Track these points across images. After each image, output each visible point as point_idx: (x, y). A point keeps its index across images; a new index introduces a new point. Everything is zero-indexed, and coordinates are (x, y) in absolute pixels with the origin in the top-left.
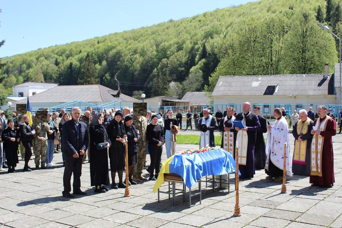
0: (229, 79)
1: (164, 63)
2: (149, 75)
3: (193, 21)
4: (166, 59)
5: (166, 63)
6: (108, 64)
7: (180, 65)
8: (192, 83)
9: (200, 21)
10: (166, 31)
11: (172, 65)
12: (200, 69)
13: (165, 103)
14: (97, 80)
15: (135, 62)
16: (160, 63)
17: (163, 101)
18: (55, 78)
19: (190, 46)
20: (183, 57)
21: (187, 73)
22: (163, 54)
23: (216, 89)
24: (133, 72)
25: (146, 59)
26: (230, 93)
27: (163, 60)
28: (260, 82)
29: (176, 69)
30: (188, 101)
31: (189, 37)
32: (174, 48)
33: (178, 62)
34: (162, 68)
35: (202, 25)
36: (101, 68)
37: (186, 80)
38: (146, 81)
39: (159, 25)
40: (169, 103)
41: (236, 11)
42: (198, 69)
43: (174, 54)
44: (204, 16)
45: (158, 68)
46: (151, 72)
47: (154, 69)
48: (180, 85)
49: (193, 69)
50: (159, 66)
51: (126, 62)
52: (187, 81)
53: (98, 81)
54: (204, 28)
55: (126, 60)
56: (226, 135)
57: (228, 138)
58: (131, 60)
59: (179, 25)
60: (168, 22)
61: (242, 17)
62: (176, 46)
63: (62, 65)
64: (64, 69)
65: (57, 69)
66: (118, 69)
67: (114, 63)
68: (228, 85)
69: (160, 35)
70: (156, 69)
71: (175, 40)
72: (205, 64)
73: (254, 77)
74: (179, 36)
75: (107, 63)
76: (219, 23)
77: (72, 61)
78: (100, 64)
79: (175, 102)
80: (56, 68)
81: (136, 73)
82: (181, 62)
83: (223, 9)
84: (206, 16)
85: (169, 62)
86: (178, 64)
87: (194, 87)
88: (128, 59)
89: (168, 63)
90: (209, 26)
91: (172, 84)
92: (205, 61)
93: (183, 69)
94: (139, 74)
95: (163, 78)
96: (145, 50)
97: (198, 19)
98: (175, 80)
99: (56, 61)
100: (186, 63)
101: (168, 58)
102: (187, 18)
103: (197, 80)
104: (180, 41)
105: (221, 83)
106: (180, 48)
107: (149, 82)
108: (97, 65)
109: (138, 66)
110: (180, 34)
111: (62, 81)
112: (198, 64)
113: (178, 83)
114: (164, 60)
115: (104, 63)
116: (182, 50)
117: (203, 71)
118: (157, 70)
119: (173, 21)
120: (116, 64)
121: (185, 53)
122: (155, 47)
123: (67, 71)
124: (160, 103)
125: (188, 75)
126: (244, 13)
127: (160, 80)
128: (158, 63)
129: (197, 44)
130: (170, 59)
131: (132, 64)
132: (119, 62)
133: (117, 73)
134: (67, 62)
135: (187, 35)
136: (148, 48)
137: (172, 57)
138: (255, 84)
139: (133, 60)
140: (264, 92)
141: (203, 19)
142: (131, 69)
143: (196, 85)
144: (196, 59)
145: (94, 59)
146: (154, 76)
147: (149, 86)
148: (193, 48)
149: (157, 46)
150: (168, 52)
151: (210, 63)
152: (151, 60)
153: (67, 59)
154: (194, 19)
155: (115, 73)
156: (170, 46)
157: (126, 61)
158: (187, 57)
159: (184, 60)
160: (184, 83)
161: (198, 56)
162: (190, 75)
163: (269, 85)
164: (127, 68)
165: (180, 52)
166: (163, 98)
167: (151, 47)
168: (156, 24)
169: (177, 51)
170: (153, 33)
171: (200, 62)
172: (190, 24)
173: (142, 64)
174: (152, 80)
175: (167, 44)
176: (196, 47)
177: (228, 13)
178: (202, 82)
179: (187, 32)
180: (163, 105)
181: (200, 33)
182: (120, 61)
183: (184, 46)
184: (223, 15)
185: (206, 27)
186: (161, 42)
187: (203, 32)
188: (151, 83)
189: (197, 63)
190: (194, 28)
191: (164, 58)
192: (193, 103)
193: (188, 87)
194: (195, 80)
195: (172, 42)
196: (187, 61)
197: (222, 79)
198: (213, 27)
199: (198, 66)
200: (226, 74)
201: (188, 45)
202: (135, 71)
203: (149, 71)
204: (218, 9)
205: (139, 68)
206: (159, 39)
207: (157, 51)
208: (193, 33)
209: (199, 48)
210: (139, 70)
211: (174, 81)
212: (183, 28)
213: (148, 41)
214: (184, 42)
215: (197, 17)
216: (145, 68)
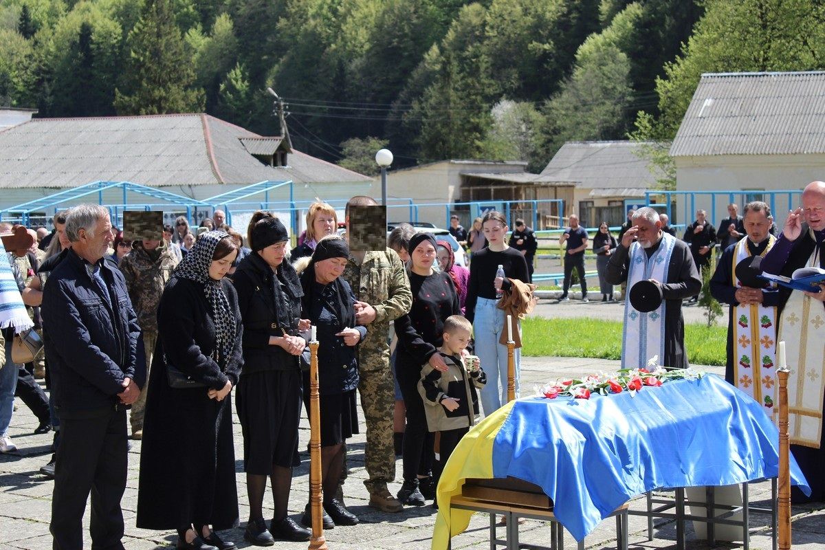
0: (742, 84)
1: (469, 23)
2: (406, 72)
4: (476, 6)
5: (476, 21)
6: (238, 30)
7: (535, 32)
8: (584, 103)
11: (501, 32)
12: (622, 45)
13: (475, 188)
14: (193, 95)
15: (349, 20)
16: (454, 23)
17: (468, 181)
18: (20, 88)
21: (566, 61)
23: (685, 129)
24: (340, 62)
25: (396, 5)
26: (745, 145)
27: (466, 8)
29: (521, 45)
30: (570, 181)
33: (529, 20)
34: (460, 45)
36: (210, 48)
37: (560, 90)
38: (394, 97)
40: (492, 188)
42: (610, 45)
45: (445, 43)
46: (417, 59)
47: (427, 49)
48: (535, 115)
49: (589, 46)
50: (451, 35)
51: (312, 22)
52: (565, 96)
53: (200, 101)
55: (311, 11)
56: (744, 318)
57: (755, 333)
58: (335, 12)
63: (49, 32)
64: (59, 49)
65: (29, 51)
66: (280, 49)
67: (264, 26)
68: (735, 111)
70: (435, 49)
72: (640, 24)
75: (235, 26)
77: (87, 16)
78: (207, 31)
79: (516, 183)
80: (23, 46)
81: (356, 63)
82: (540, 18)
85: (488, 18)
86: (529, 28)
87: (593, 121)
88: (321, 7)
89: (484, 24)
91: (505, 110)
92: (639, 12)
93: (547, 46)
94: (366, 71)
95: (467, 86)
98: (516, 95)
99: (25, 16)
100: (562, 23)
103: (606, 92)
105: (708, 102)
107: (407, 105)
108: (192, 31)
109: (363, 35)
111: (49, 99)
112: (610, 24)
113: (528, 107)
114: (471, 11)
115: (223, 24)
117: (633, 55)
118: (442, 50)
120: (271, 30)
123: (72, 57)
124: (452, 189)
125: (569, 73)
127: (452, 92)
128: (447, 24)
130: (496, 7)
131: (339, 27)
132: (282, 22)
133: (276, 68)
134: (71, 23)
139: (341, 10)
142: (335, 50)
143: (601, 114)
144: (604, 7)
145: (182, 7)
146: (429, 78)
147: (406, 118)
151: (664, 20)
152: (415, 12)
153: (70, 9)
155: (270, 65)
157: (314, 17)
159: (551, 9)
160: (554, 103)
162: (578, 73)
164: (316, 44)
166: (468, 168)
171: (619, 17)
173: (379, 26)
174: (418, 94)
178: (629, 98)
180: (466, 196)
182: (287, 16)
188: (416, 106)
189: (608, 23)
192: (592, 189)
193: (567, 123)
194: (596, 92)
196: (564, 15)
197: (711, 87)
199: (610, 34)
200: (730, 64)
202: (352, 55)
203: (410, 56)
205: (367, 47)
210: (368, 51)
211: (509, 99)
216: (390, 43)
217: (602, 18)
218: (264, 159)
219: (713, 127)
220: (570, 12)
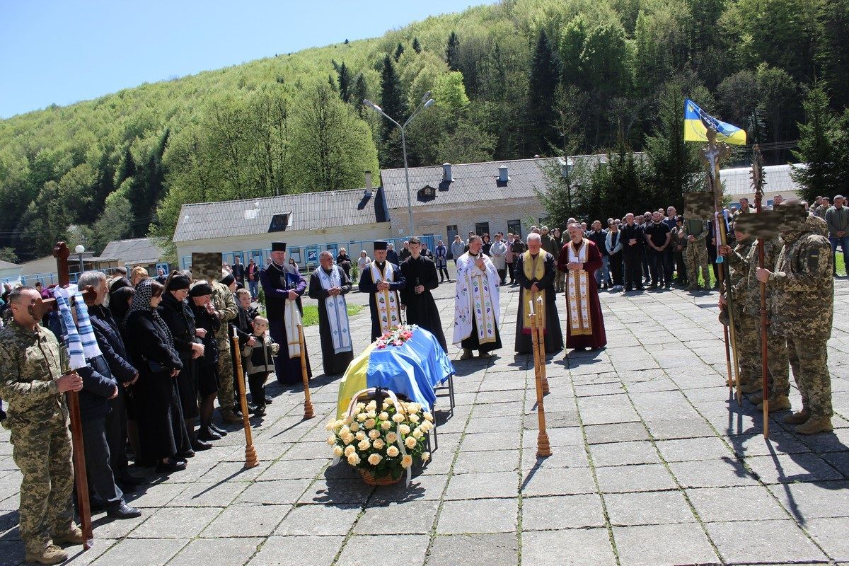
0: (200, 208)
1: (50, 190)
2: (19, 215)
3: (99, 107)
4: (52, 182)
5: (53, 189)
7: (83, 193)
8: (112, 224)
9: (113, 107)
10: (47, 127)
11: (66, 193)
12: (126, 196)
16: (42, 190)
19: (100, 154)
20: (87, 175)
21: (100, 205)
22: (44, 171)
23: (178, 230)
25: (10, 183)
26: (206, 235)
27: (47, 183)
28: (258, 210)
29: (76, 199)
30: (116, 259)
31: (96, 139)
32: (67, 160)
33: (80, 187)
34: (46, 200)
35: (118, 114)
37: (100, 219)
38: (14, 227)
39: (30, 116)
41: (180, 87)
42: (120, 196)
43: (68, 170)
44: (122, 97)
45: (38, 200)
46: (24, 208)
47: (29, 203)
48: (90, 231)
49: (111, 197)
50: (41, 196)
52: (102, 221)
54: (123, 119)
56: (382, 299)
57: (387, 305)
59: (71, 116)
60: (47, 109)
61: (194, 97)
62: (70, 155)
68: (199, 220)
69: (33, 134)
70: (33, 202)
71: (68, 144)
72: (132, 186)
73: (247, 203)
74: (76, 137)
76: (152, 109)
79: (90, 262)
82: (85, 186)
83: (157, 84)
84: (126, 97)
85: (59, 187)
86: (80, 191)
87: (117, 231)
89: (57, 190)
90: (133, 117)
91: (72, 228)
92: (132, 181)
93: (90, 199)
95: (57, 219)
96: (5, 165)
97: (110, 102)
98: (77, 222)
100: (95, 187)
101: (57, 179)
102: (87, 101)
103: (122, 218)
104: (76, 146)
105: (187, 217)
106: (79, 159)
107: (22, 230)
110: (77, 132)
113: (84, 227)
114: (50, 185)
116: (85, 163)
117: (132, 201)
118: (37, 204)
119: (58, 107)
121: (91, 169)
122: (25, 161)
125: (102, 210)
126: (196, 91)
127: (49, 222)
128: (38, 192)
129: (113, 150)
130: (63, 182)
135: (91, 133)
136: (10, 161)
137: (65, 177)
138: (250, 214)
140: (268, 227)
141: (119, 102)
143: (121, 227)
144: (116, 179)
146: (32, 217)
147: (22, 237)
148: (105, 159)
149: (31, 156)
150: (56, 169)
151: (144, 184)
152: (20, 186)
154: (101, 102)
156: (58, 156)
158: (97, 175)
159: (90, 181)
160: (97, 224)
161: (117, 173)
162: (107, 210)
163: (276, 214)
165: (81, 168)
167: (17, 160)
168: (21, 113)
169: (75, 166)
170: (18, 132)
171: (123, 184)
172: (93, 113)
174: (27, 224)
175: (50, 153)
176: (113, 155)
177: (165, 92)
178: (133, 220)
179: (90, 128)
181: (117, 129)
183: (88, 154)
184: (157, 94)
185: (127, 118)
186: (38, 150)
187: (123, 128)
188: (26, 231)
189: (118, 186)
190: (102, 121)
191: (48, 180)
193: (104, 233)
194: (117, 218)
195: (61, 148)
196: (96, 184)
197: (187, 210)
198: (141, 118)
199: (120, 191)
200: (191, 200)
201: (95, 152)
203: (20, 207)
204: (146, 83)
206: (33, 144)
207: (32, 167)
208: (102, 129)
209: (118, 158)
211: (74, 224)
212: (79, 120)
213: (8, 147)
214: (85, 148)
215: (107, 99)
216: (9, 202)
217: (115, 184)
219: (190, 227)
220: (99, 183)
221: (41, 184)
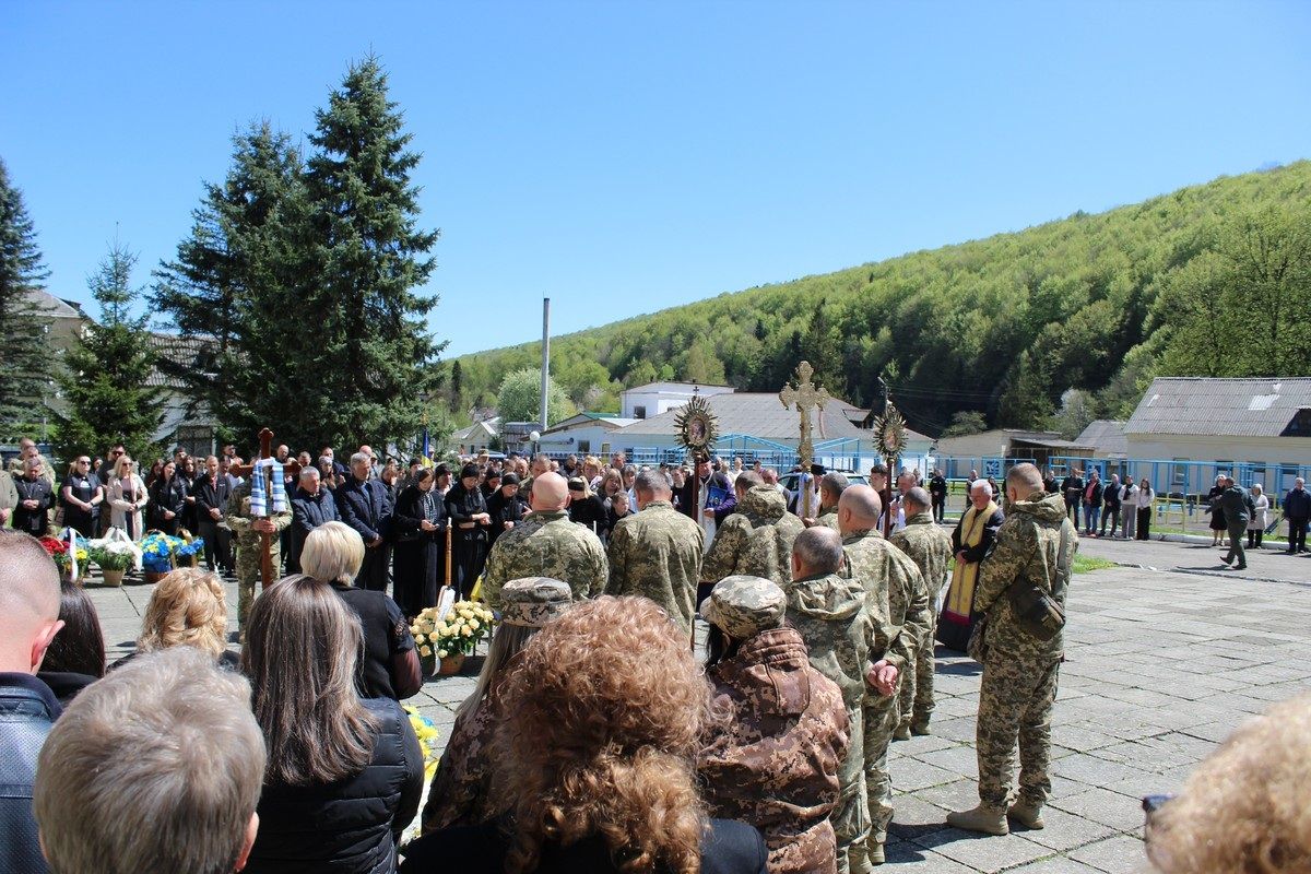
0: (1182, 386)
1: (1050, 336)
2: (1007, 367)
3: (1141, 215)
4: (1056, 324)
5: (1055, 334)
6: (894, 337)
7: (1100, 341)
9: (1164, 215)
10: (1062, 244)
11: (1072, 342)
13: (1021, 451)
14: (839, 381)
15: (968, 332)
16: (1040, 335)
17: (1015, 444)
18: (754, 371)
19: (1129, 287)
20: (1103, 314)
21: (1116, 362)
22: (1048, 308)
23: (1137, 414)
24: (960, 362)
25: (1001, 323)
27: (1048, 326)
28: (1276, 397)
29: (1085, 351)
30: (1094, 447)
31: (1127, 263)
32: (1081, 294)
33: (1092, 334)
34: (1045, 348)
35: (1169, 225)
36: (875, 348)
37: (1109, 383)
38: (996, 384)
39: (1045, 228)
40: (1032, 449)
41: (1275, 181)
43: (1080, 308)
44: (1179, 200)
45: (1033, 349)
46: (1012, 359)
47: (1022, 352)
48: (1092, 400)
49: (1133, 354)
50: (1037, 344)
51: (943, 333)
52: (1113, 387)
53: (843, 383)
54: (1174, 234)
55: (943, 326)
58: (959, 326)
59: (1099, 228)
60: (1070, 218)
61: (1293, 197)
62: (1087, 286)
63: (773, 337)
64: (779, 347)
65: (760, 348)
66: (921, 350)
67: (912, 335)
68: (1174, 403)
69: (1042, 256)
70: (1026, 352)
71: (1086, 270)
73: (1261, 383)
74: (1099, 260)
75: (893, 334)
76: (1221, 219)
77: (798, 326)
78: (874, 337)
79: (1051, 447)
80: (757, 345)
81: (972, 360)
82: (1100, 333)
83: (1240, 178)
84: (1186, 199)
85: (1063, 332)
86: (1091, 340)
88: (950, 323)
89: (1060, 337)
90: (1190, 230)
91: (1071, 395)
93: (1104, 353)
94: (977, 365)
96: (998, 298)
97: (1159, 208)
98: (1079, 385)
99: (759, 326)
100: (1116, 336)
101: (1062, 321)
102: (1129, 206)
104: (1097, 273)
105: (1156, 397)
106: (1098, 292)
107: (1004, 390)
108: (864, 337)
109: (976, 342)
110: (1102, 253)
111: (770, 379)
112: (1149, 339)
113: (1086, 394)
114: (1052, 328)
115: (885, 333)
116: (1105, 298)
118: (1031, 354)
119: (1087, 216)
120: (916, 337)
121: (1112, 309)
122: (1025, 292)
123: (786, 352)
124: (1004, 448)
125: (1117, 372)
126: (1302, 187)
128: (1034, 337)
129: (1150, 281)
130: (1069, 324)
131: (960, 337)
132: (923, 333)
133: (918, 362)
134: (787, 330)
135: (1122, 255)
136: (1006, 292)
137: (1074, 318)
138: (1260, 403)
139: (963, 325)
140: (1283, 427)
141: (1172, 207)
142: (958, 352)
144: (1145, 326)
145: (858, 321)
148: (1136, 294)
149: (1033, 286)
150: (1065, 306)
152: (1013, 327)
153: (788, 322)
154: (1146, 208)
155: (914, 360)
156: (1071, 287)
157: (945, 329)
158: (1120, 318)
159: (1109, 327)
160: (1104, 392)
161: (1149, 317)
162: (1123, 371)
163: (1304, 407)
164: (945, 346)
165: (1099, 306)
166: (1016, 435)
167: (1015, 291)
168: (1035, 225)
169: (1090, 302)
170: (1023, 252)
171: (1154, 334)
172: (1132, 223)
173: (989, 336)
175: (1059, 282)
176: (1148, 289)
177: (1251, 189)
179: (1120, 248)
180: (1013, 454)
181: (1162, 248)
182: (926, 328)
183: (1112, 287)
184: (1236, 194)
185: (1179, 233)
186: (1044, 277)
187: (1170, 248)
189: (1147, 337)
190: (1142, 236)
191: (1051, 321)
192: (1108, 453)
195: (1075, 276)
196: (1117, 331)
197: (1159, 387)
198: (1200, 232)
199: (1148, 345)
201: (1123, 284)
202: (968, 355)
203: (1009, 357)
204: (1222, 177)
205: (980, 350)
206: (1038, 268)
207: (1032, 302)
208: (1139, 248)
209: (1155, 293)
210: (980, 353)
211: (1075, 388)
212: (1109, 235)
213: (1007, 273)
214: (1108, 277)
215: (1156, 202)
216: (995, 347)
217: (1143, 332)
218: (857, 424)
219: (1156, 414)
220: (1121, 330)
221: (1040, 326)
